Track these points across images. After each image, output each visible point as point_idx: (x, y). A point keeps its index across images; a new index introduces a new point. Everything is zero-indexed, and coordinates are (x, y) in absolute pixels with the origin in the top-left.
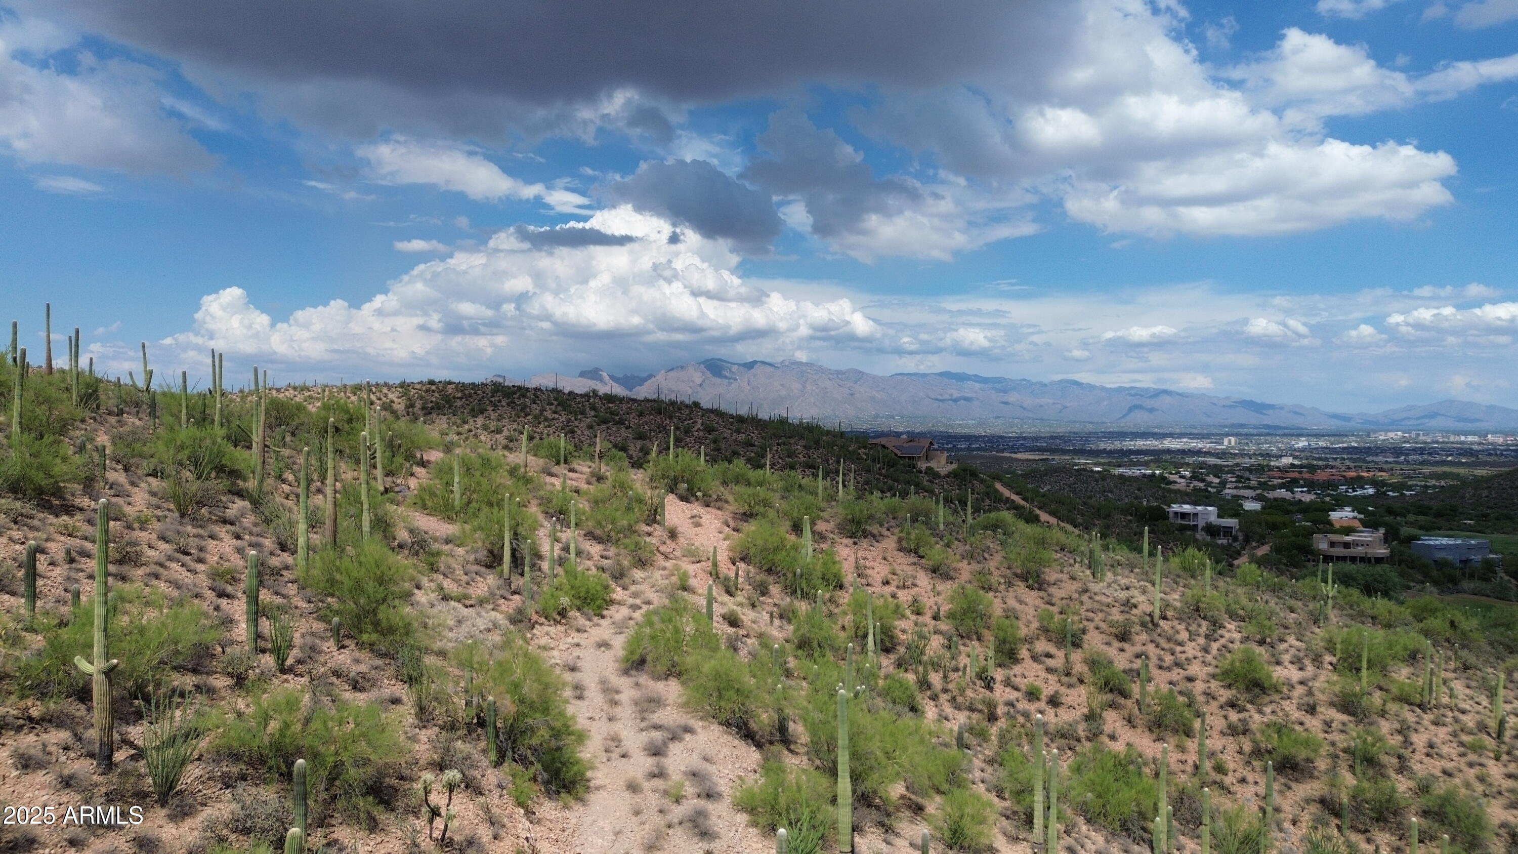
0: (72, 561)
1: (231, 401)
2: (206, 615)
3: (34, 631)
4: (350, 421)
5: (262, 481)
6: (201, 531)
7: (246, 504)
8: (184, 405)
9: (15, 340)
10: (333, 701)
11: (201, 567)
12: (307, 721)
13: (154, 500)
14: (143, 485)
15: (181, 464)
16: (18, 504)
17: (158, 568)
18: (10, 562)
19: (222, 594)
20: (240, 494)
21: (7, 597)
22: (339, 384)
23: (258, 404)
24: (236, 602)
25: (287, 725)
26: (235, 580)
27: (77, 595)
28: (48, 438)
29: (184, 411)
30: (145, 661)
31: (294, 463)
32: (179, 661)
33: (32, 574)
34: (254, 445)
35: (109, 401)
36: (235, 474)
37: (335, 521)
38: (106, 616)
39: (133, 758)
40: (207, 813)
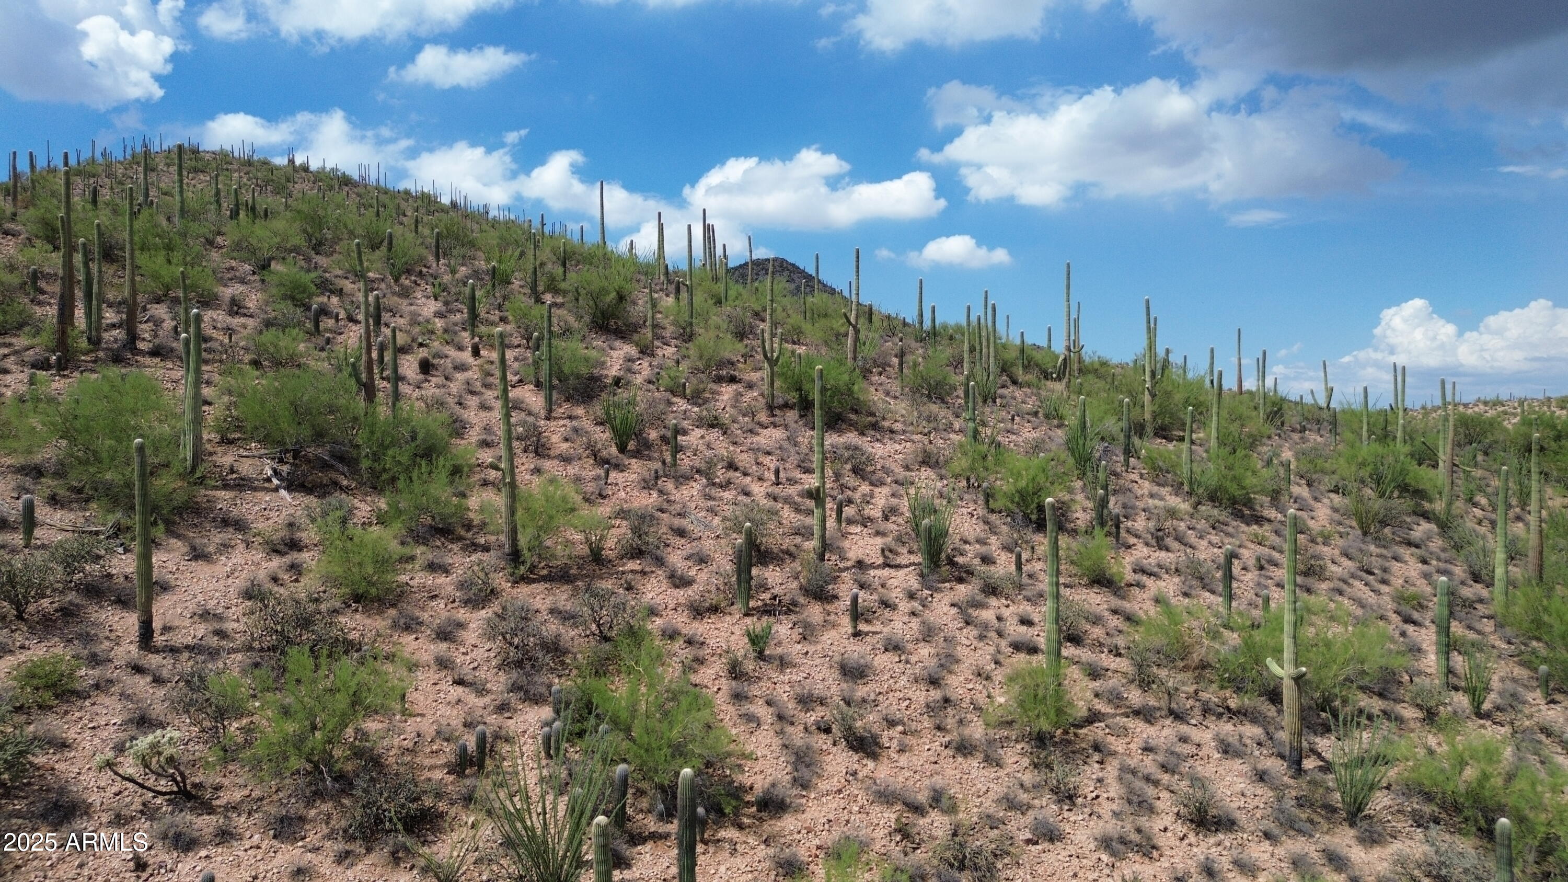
0: (1261, 568)
1: (1415, 418)
2: (1392, 640)
3: (1232, 629)
4: (1558, 438)
5: (1450, 504)
6: (1384, 552)
7: (1433, 527)
8: (1365, 421)
9: (1212, 364)
10: (1542, 763)
11: (1384, 589)
12: (1510, 777)
13: (1337, 517)
14: (1325, 501)
15: (1363, 481)
16: (1216, 512)
17: (1341, 584)
18: (1210, 563)
19: (1408, 620)
20: (1426, 516)
21: (1207, 594)
22: (1541, 396)
23: (1446, 419)
24: (1423, 631)
25: (1485, 777)
26: (1421, 607)
27: (1267, 600)
28: (1240, 453)
29: (1365, 428)
30: (1331, 674)
31: (1488, 485)
32: (1366, 681)
33: (1229, 577)
34: (1441, 464)
35: (1293, 419)
36: (1420, 494)
37: (1541, 553)
38: (1295, 623)
39: (1320, 768)
40: (1396, 846)
